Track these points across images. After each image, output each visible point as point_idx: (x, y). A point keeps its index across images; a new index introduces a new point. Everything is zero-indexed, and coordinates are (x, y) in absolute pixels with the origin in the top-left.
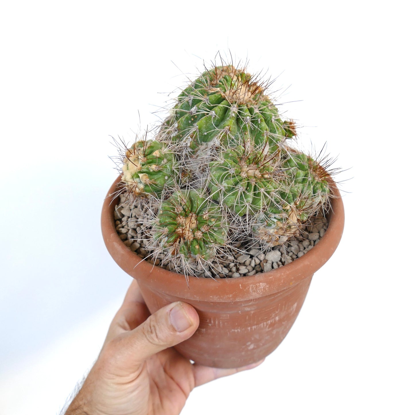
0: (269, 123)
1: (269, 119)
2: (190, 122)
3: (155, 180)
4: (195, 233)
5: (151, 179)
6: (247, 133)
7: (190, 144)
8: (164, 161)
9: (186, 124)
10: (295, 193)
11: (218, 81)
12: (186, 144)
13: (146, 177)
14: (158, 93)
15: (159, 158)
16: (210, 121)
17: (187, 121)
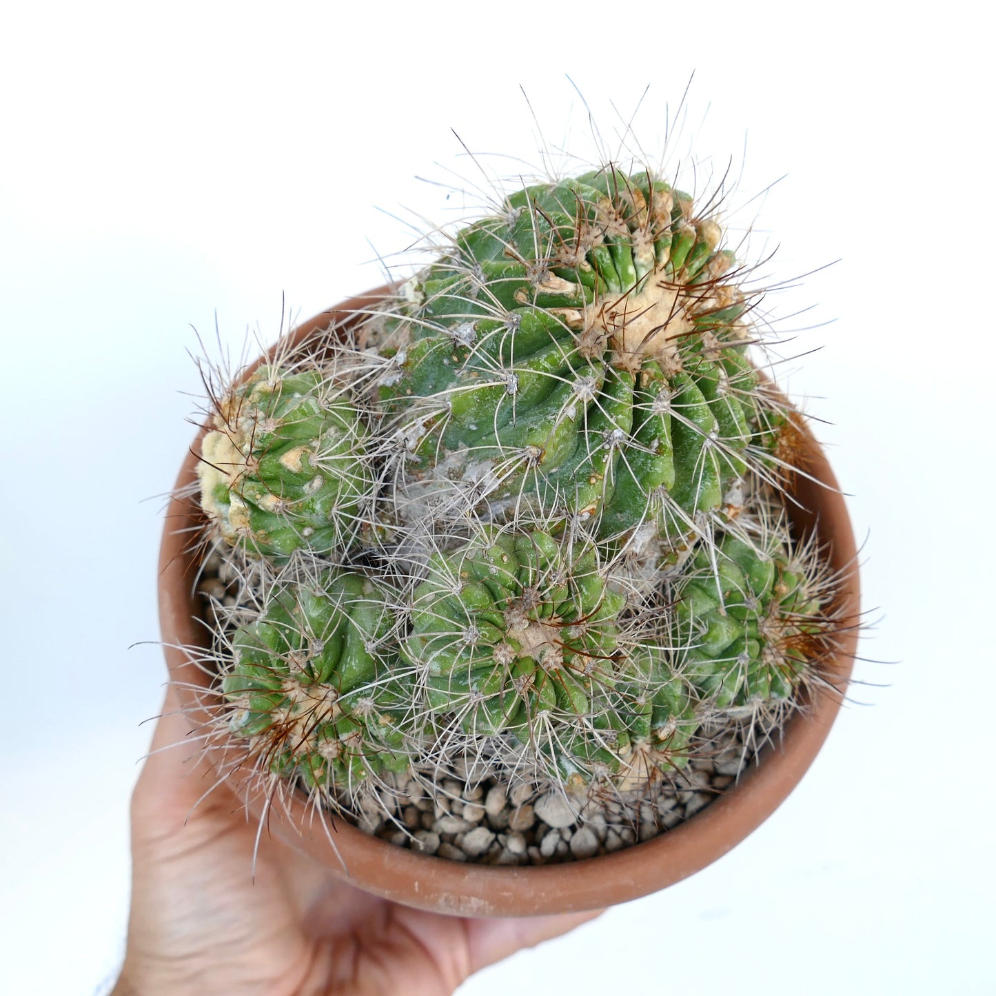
0: (690, 448)
1: (696, 439)
2: (446, 361)
3: (269, 534)
4: (321, 743)
5: (255, 529)
6: (593, 481)
7: (417, 443)
8: (310, 486)
9: (433, 363)
10: (672, 700)
11: (582, 256)
12: (406, 439)
13: (243, 518)
14: (417, 177)
15: (296, 474)
16: (496, 399)
17: (438, 357)
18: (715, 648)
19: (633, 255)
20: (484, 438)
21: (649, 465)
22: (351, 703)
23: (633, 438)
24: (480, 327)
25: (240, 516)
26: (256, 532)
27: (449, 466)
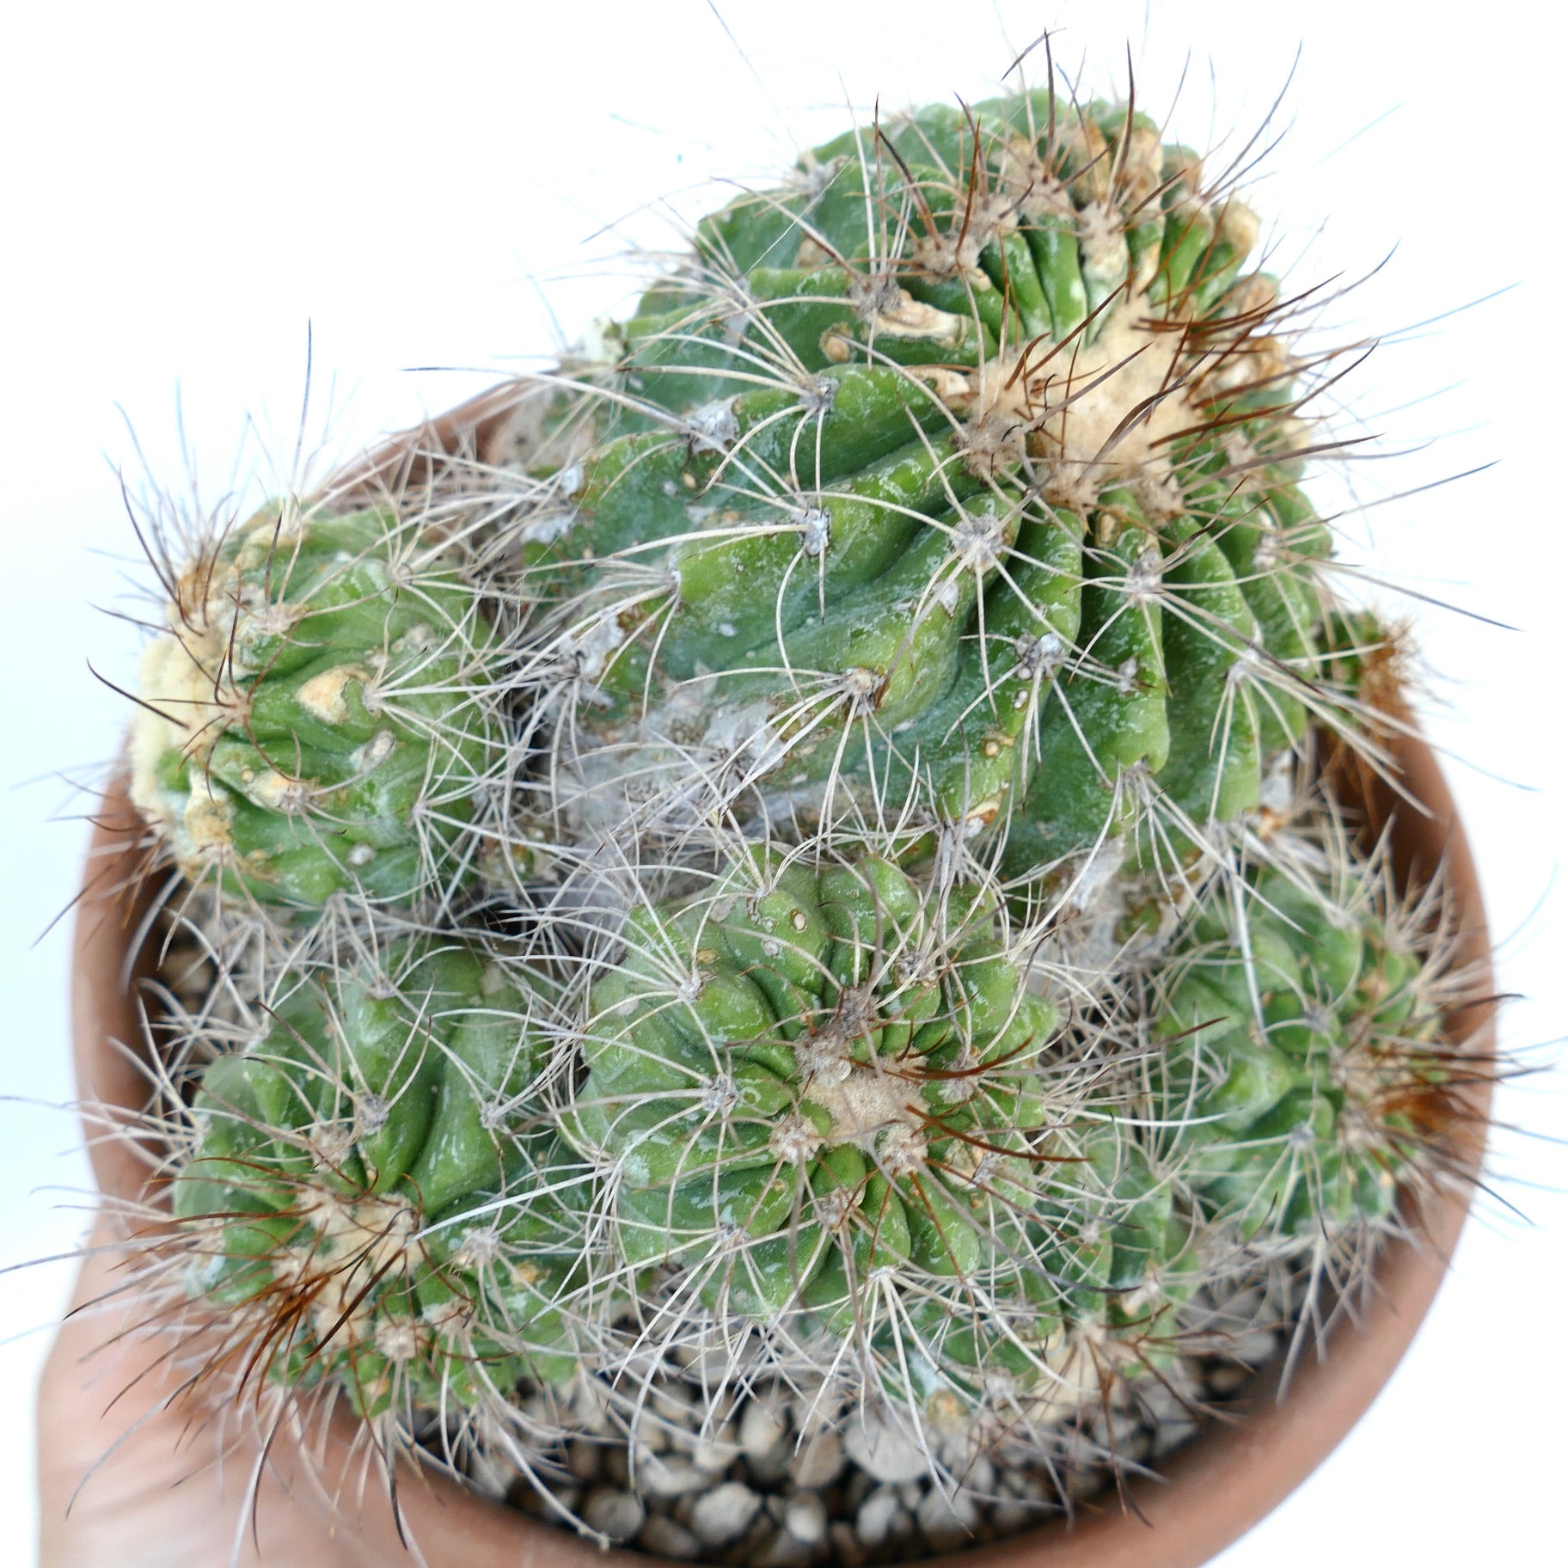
0: (1199, 683)
1: (1212, 661)
3: (275, 860)
5: (244, 848)
6: (992, 749)
7: (603, 663)
8: (366, 754)
9: (640, 492)
11: (970, 257)
12: (579, 653)
13: (216, 824)
14: (614, 116)
15: (334, 728)
16: (779, 565)
17: (652, 476)
18: (1240, 1114)
19: (1082, 260)
20: (750, 654)
21: (1115, 716)
22: (448, 1239)
23: (1085, 654)
24: (746, 407)
25: (209, 819)
26: (244, 855)
27: (673, 715)
